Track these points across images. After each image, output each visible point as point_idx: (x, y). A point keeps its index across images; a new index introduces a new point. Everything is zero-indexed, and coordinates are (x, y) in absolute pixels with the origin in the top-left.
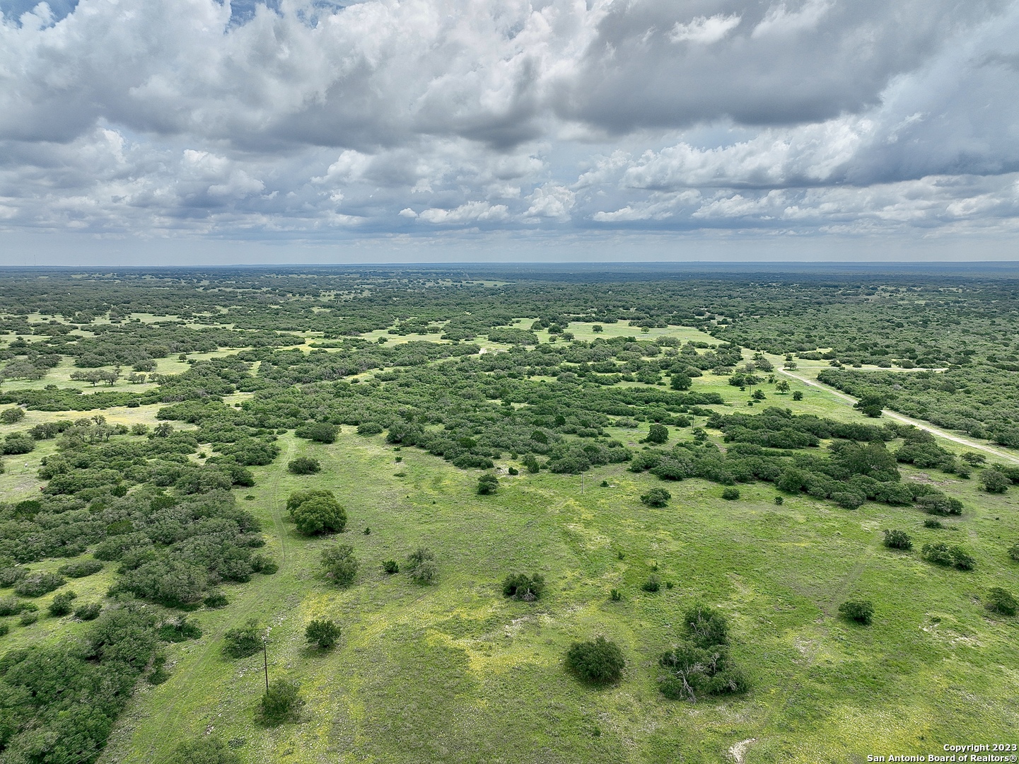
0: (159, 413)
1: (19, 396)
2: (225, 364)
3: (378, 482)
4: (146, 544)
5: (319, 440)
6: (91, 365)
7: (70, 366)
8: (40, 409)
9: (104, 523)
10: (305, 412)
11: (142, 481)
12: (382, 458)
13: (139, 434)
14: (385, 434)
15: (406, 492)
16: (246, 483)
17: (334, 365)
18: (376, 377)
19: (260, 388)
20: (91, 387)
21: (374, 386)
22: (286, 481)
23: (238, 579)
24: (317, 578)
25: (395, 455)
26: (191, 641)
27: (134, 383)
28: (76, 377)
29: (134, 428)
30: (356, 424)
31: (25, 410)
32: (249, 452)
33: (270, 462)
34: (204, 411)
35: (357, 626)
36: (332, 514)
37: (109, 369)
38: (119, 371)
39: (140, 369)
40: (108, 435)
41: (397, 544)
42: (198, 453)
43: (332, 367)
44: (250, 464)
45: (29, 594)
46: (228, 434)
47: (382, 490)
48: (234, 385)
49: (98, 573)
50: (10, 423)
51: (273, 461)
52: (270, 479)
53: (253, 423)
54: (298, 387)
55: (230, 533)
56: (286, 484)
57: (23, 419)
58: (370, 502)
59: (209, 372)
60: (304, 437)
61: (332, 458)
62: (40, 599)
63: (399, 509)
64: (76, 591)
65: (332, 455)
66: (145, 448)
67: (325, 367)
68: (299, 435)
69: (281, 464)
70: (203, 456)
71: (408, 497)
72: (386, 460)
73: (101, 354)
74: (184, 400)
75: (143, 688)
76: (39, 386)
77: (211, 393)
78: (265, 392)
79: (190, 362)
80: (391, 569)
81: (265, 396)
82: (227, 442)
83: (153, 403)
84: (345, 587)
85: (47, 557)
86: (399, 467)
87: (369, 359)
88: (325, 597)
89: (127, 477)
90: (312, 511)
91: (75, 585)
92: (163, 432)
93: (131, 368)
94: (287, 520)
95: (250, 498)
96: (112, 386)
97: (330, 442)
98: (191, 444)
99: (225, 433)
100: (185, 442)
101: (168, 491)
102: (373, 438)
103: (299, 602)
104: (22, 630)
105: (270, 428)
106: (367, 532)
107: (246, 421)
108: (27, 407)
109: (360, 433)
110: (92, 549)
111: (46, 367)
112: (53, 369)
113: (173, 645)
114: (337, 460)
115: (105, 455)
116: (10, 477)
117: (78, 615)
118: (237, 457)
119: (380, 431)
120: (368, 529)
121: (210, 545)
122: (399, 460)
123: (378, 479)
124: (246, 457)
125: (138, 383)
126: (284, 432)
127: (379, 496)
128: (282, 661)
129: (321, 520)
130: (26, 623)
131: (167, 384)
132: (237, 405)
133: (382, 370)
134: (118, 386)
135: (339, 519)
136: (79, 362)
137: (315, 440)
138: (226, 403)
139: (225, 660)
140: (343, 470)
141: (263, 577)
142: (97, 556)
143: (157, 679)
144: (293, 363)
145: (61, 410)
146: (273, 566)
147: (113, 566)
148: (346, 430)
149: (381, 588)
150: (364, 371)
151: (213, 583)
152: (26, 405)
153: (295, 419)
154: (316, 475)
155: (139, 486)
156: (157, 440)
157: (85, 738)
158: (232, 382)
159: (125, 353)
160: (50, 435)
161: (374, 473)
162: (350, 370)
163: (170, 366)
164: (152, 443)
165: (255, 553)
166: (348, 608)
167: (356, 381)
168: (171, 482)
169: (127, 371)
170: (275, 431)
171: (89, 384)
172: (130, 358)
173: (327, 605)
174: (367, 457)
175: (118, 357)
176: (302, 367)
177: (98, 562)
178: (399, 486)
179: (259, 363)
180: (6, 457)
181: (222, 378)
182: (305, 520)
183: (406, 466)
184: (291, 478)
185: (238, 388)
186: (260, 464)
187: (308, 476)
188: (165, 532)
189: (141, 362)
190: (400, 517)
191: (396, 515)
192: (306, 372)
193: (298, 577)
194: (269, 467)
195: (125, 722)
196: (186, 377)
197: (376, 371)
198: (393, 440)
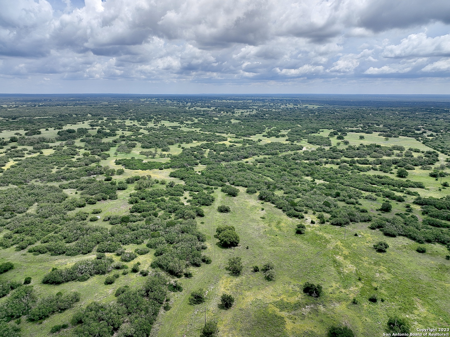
0: (170, 174)
1: (122, 162)
2: (195, 150)
3: (253, 220)
4: (164, 243)
5: (230, 194)
6: (147, 148)
7: (139, 147)
8: (129, 168)
9: (150, 231)
10: (225, 179)
11: (164, 209)
12: (255, 207)
13: (163, 184)
14: (258, 194)
15: (265, 228)
16: (201, 215)
17: (238, 153)
18: (256, 160)
19: (208, 164)
20: (147, 158)
21: (254, 165)
22: (216, 215)
23: (197, 265)
24: (227, 269)
25: (261, 206)
26: (178, 292)
27: (162, 157)
28: (142, 153)
29: (161, 181)
30: (246, 187)
31: (124, 169)
32: (203, 199)
33: (211, 205)
34: (187, 175)
35: (241, 297)
36: (234, 239)
37: (152, 150)
38: (156, 151)
39: (163, 150)
40: (152, 184)
41: (259, 256)
42: (184, 196)
43: (238, 155)
44: (203, 205)
45: (126, 261)
46: (195, 188)
47: (254, 225)
48: (198, 161)
49: (148, 254)
50: (120, 175)
51: (212, 204)
52: (210, 214)
53: (205, 183)
54: (224, 164)
55: (194, 243)
56: (216, 217)
57: (124, 173)
58: (250, 231)
59: (189, 154)
60: (224, 192)
61: (235, 205)
62: (129, 263)
63: (261, 237)
64: (140, 262)
65: (235, 203)
66: (165, 192)
67: (235, 154)
68: (223, 191)
69: (215, 206)
70: (186, 198)
71: (265, 231)
72: (257, 209)
73: (150, 143)
74: (179, 168)
75: (162, 311)
76: (129, 157)
77: (190, 165)
78: (210, 166)
79: (182, 148)
80: (256, 270)
81: (210, 169)
82: (195, 192)
83: (168, 168)
84: (237, 276)
85: (131, 243)
86: (263, 213)
87: (253, 151)
88: (229, 280)
89: (158, 207)
90: (226, 237)
91: (140, 259)
92: (171, 185)
93: (160, 149)
94: (216, 237)
95: (202, 223)
96: (154, 158)
97: (234, 196)
98: (181, 192)
99: (195, 187)
100: (179, 191)
101: (172, 215)
102: (253, 196)
103: (219, 280)
104: (123, 277)
105: (211, 186)
106: (247, 248)
107: (203, 182)
108: (125, 167)
109: (247, 192)
110: (146, 242)
111: (131, 148)
112: (134, 149)
113: (173, 293)
114: (237, 206)
115: (151, 195)
116: (119, 201)
117: (141, 273)
118: (198, 201)
119: (256, 192)
120: (248, 247)
121: (187, 248)
122: (263, 209)
123: (253, 219)
124: (202, 202)
125: (163, 157)
126: (217, 188)
127: (253, 228)
128: (211, 309)
129: (229, 241)
130: (124, 274)
131: (173, 159)
132: (199, 172)
133: (259, 157)
134: (156, 158)
135: (237, 241)
136: (143, 146)
137: (229, 194)
138: (195, 170)
139: (190, 304)
140: (239, 212)
141: (206, 265)
142: (148, 246)
143: (166, 308)
144: (222, 151)
145: (136, 169)
146: (210, 260)
147: (153, 251)
148: (242, 190)
149: (251, 278)
150: (251, 157)
151: (187, 266)
152: (125, 166)
153: (221, 182)
154: (228, 214)
155: (163, 212)
156: (170, 188)
157: (143, 333)
158: (198, 159)
159: (159, 143)
160: (132, 182)
161: (252, 216)
162: (245, 157)
163: (175, 150)
164: (168, 190)
165: (203, 253)
166: (237, 286)
167: (247, 162)
168: (173, 211)
169: (159, 151)
170: (213, 187)
171: (145, 157)
172: (160, 145)
173: (230, 284)
174: (250, 206)
175: (156, 144)
176: (225, 154)
177: (148, 249)
178: (262, 224)
179: (208, 150)
180: (118, 191)
181: (194, 157)
182: (223, 240)
183: (266, 213)
184: (219, 214)
185: (200, 163)
186: (207, 205)
187: (225, 213)
188: (171, 238)
189: (164, 147)
190: (262, 241)
191: (260, 240)
192: (227, 156)
193: (219, 267)
194: (210, 207)
195: (156, 326)
196: (181, 156)
197: (256, 157)
198: (261, 198)
